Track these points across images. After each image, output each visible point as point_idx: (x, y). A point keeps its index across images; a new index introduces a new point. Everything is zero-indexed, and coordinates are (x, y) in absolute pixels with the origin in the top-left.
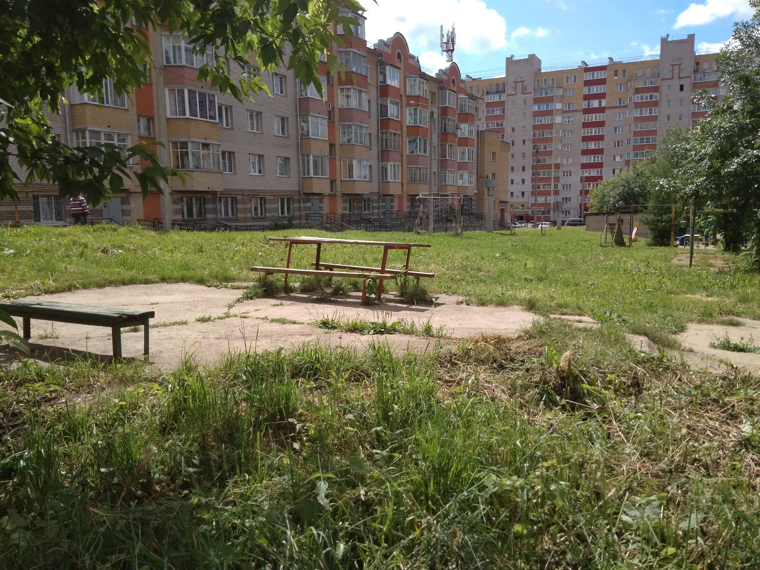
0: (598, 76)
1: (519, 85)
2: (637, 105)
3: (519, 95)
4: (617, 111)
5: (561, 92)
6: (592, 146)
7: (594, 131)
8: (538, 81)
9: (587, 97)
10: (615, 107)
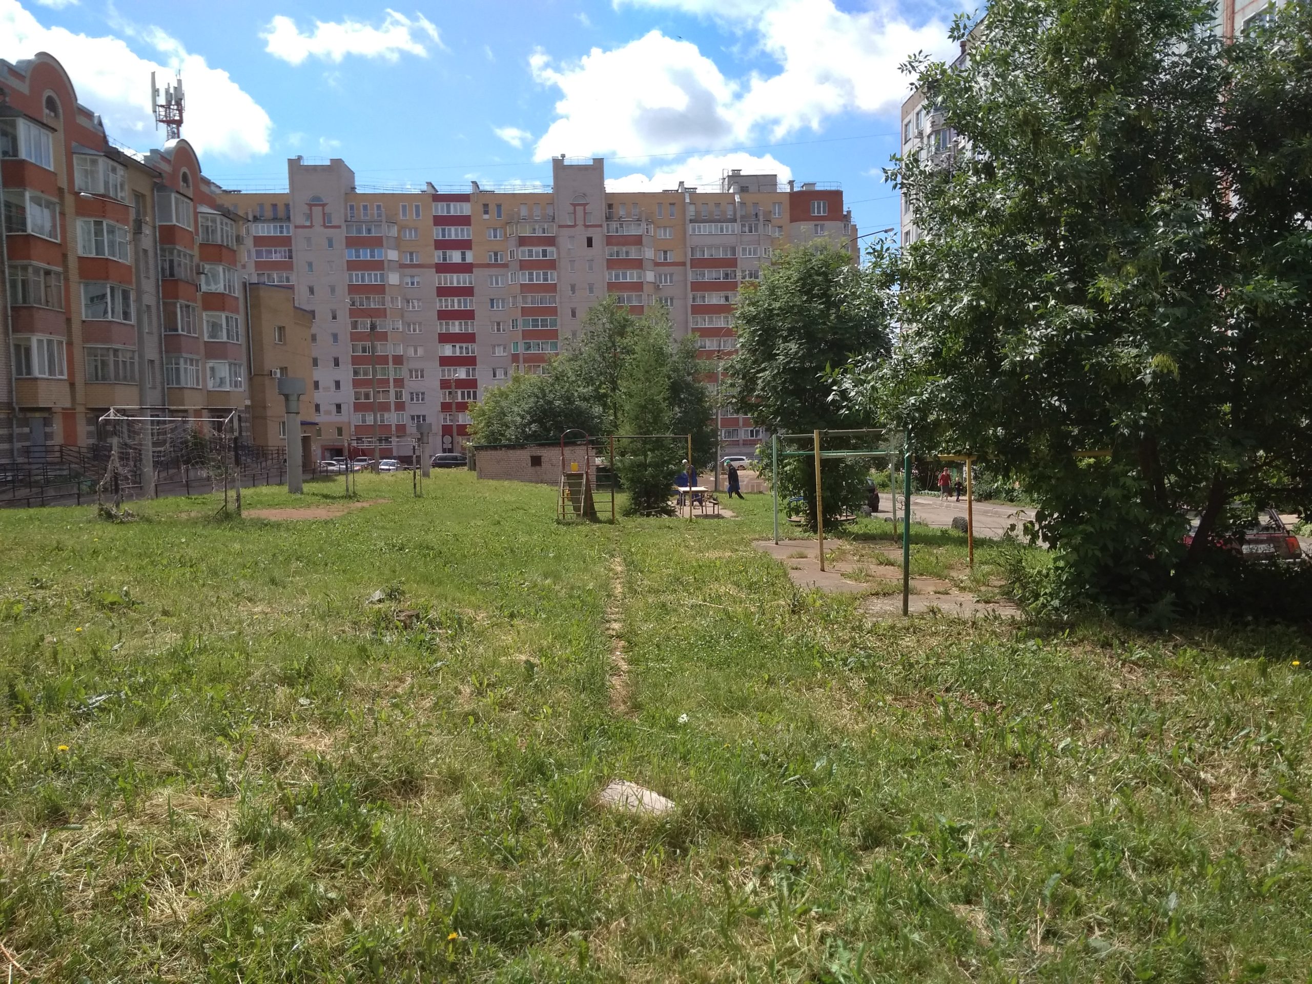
0: (456, 209)
1: (317, 211)
2: (524, 265)
3: (318, 228)
4: (493, 271)
5: (394, 232)
6: (456, 327)
7: (455, 304)
8: (352, 207)
9: (442, 245)
10: (488, 266)
